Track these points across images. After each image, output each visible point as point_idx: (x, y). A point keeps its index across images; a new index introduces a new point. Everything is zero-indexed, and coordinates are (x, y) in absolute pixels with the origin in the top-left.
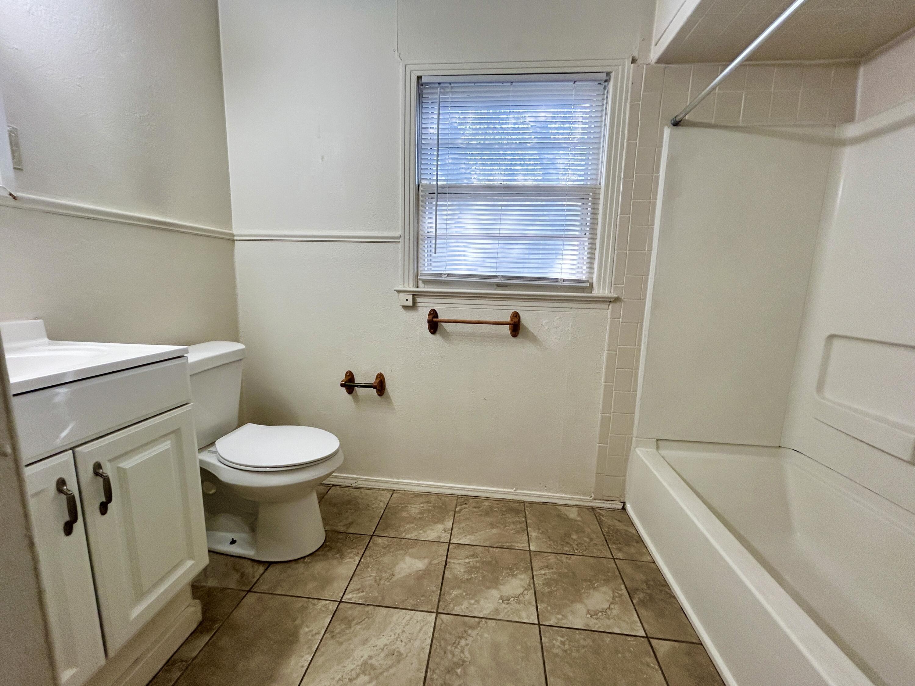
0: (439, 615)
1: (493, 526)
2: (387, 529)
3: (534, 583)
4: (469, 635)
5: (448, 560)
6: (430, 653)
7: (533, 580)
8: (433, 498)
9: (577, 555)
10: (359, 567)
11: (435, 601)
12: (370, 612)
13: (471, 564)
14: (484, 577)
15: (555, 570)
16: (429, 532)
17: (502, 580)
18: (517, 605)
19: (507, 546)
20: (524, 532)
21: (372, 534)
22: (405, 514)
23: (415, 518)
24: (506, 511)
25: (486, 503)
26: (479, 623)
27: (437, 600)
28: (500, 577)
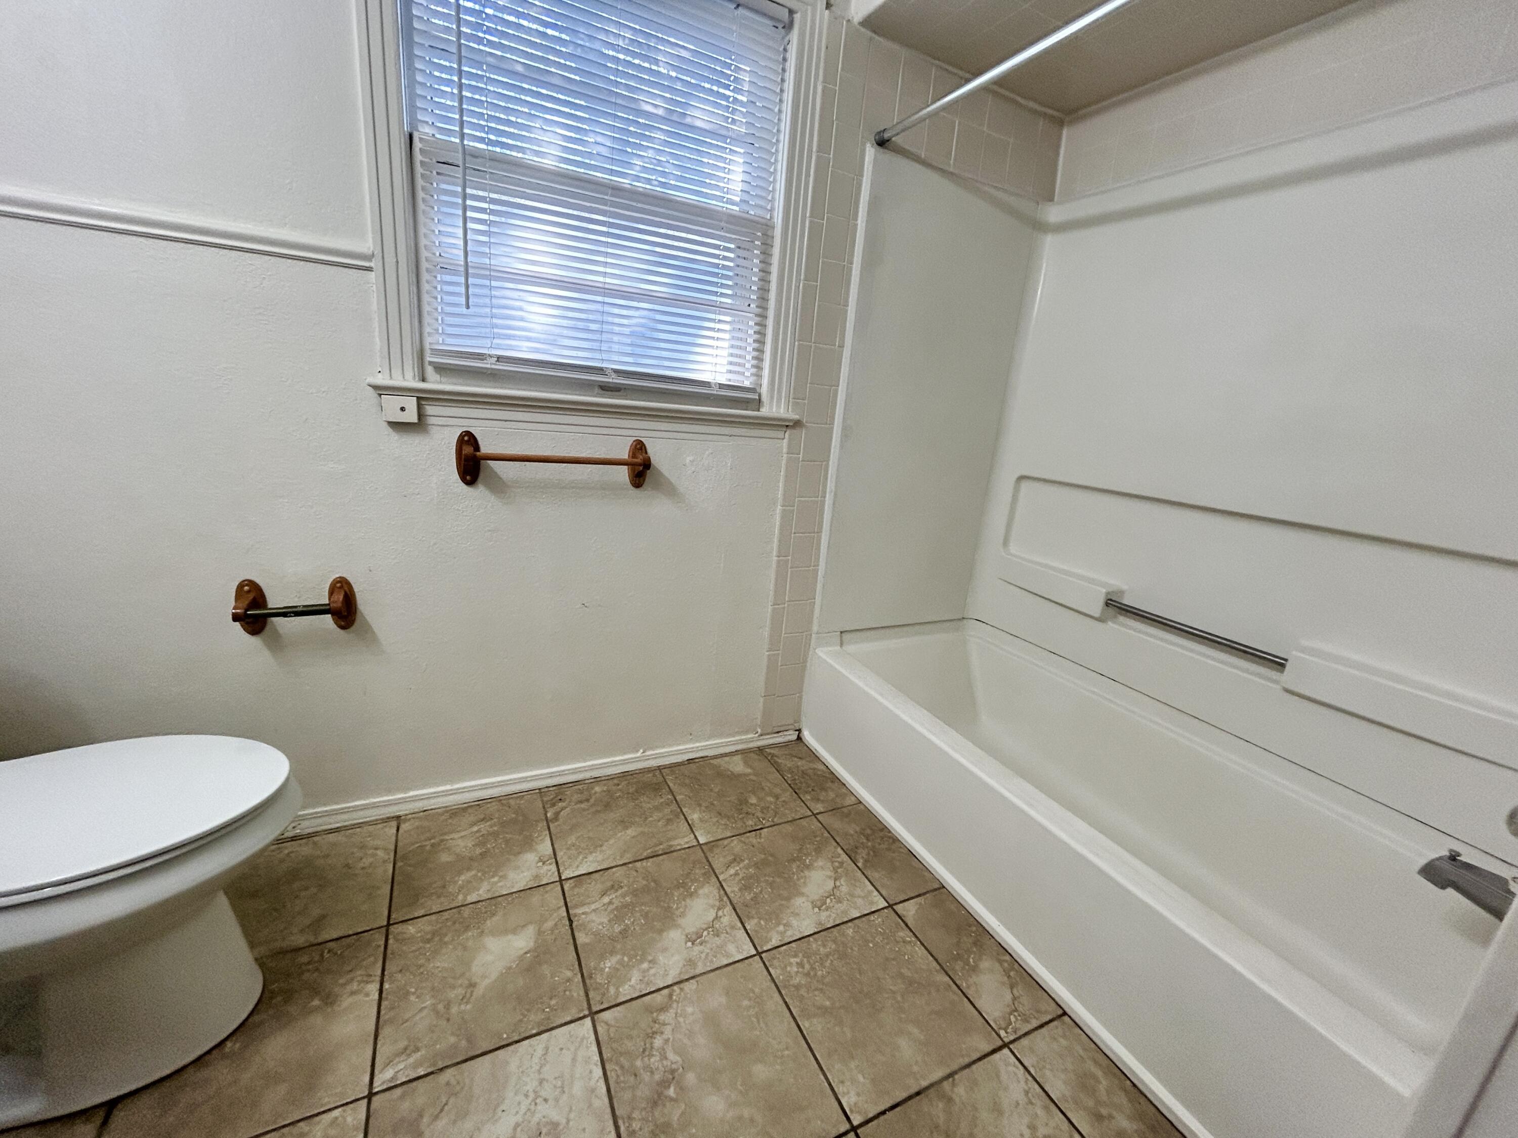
0: (596, 1017)
1: (624, 824)
2: (418, 900)
3: (726, 893)
4: (664, 1024)
5: (571, 911)
6: (609, 1090)
7: (724, 889)
8: (493, 807)
9: (768, 827)
10: (384, 1004)
11: (579, 995)
12: (453, 1082)
13: (617, 903)
14: (646, 916)
15: (747, 862)
16: (512, 875)
17: (677, 909)
18: (717, 939)
19: (663, 849)
20: (678, 818)
21: (385, 923)
22: (445, 858)
23: (471, 859)
24: (637, 791)
25: (597, 789)
26: (670, 996)
27: (582, 993)
28: (672, 905)
